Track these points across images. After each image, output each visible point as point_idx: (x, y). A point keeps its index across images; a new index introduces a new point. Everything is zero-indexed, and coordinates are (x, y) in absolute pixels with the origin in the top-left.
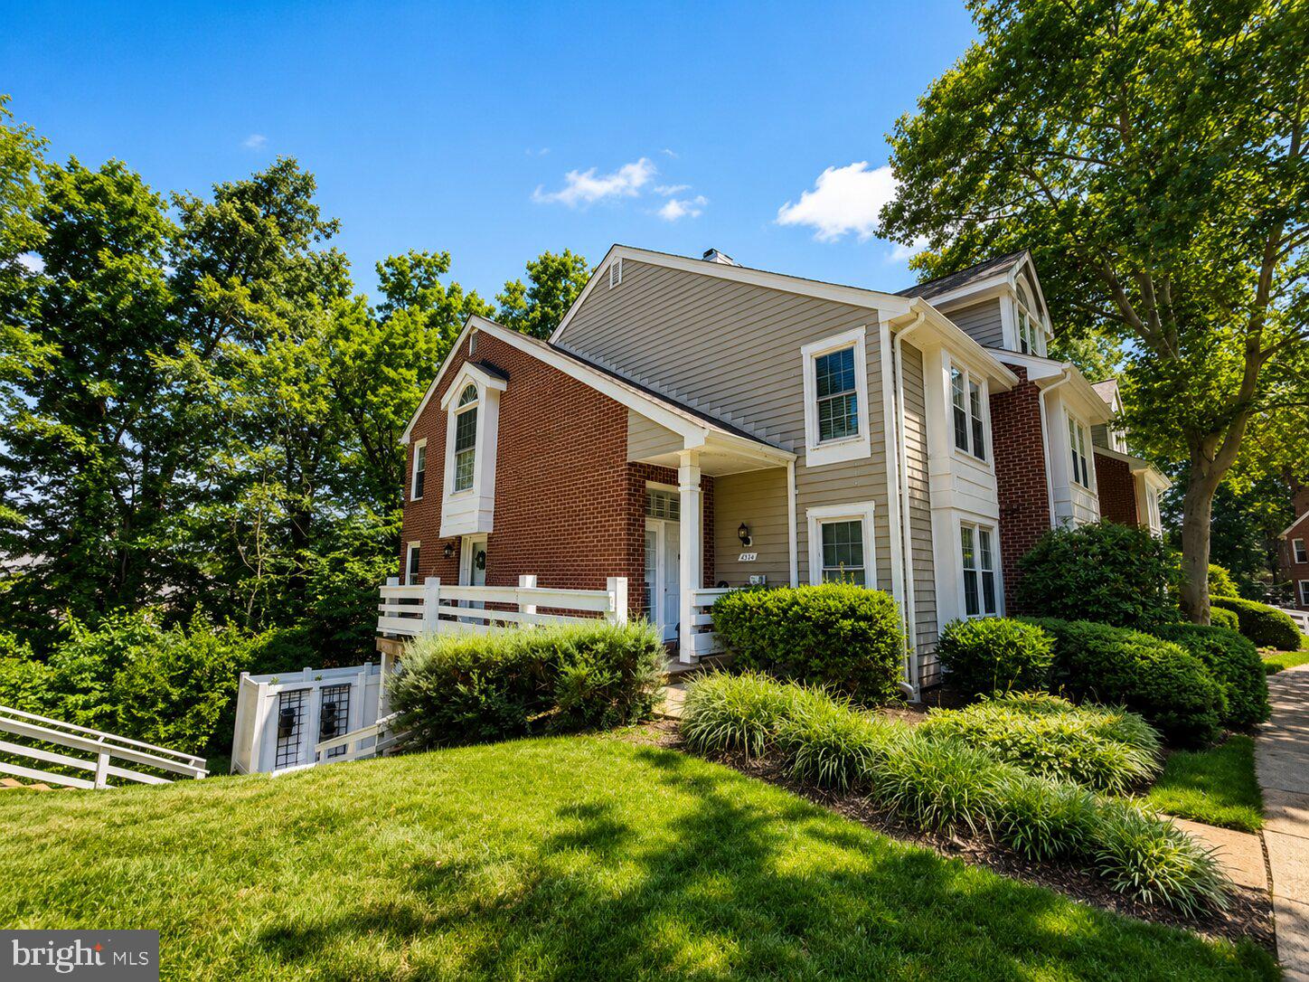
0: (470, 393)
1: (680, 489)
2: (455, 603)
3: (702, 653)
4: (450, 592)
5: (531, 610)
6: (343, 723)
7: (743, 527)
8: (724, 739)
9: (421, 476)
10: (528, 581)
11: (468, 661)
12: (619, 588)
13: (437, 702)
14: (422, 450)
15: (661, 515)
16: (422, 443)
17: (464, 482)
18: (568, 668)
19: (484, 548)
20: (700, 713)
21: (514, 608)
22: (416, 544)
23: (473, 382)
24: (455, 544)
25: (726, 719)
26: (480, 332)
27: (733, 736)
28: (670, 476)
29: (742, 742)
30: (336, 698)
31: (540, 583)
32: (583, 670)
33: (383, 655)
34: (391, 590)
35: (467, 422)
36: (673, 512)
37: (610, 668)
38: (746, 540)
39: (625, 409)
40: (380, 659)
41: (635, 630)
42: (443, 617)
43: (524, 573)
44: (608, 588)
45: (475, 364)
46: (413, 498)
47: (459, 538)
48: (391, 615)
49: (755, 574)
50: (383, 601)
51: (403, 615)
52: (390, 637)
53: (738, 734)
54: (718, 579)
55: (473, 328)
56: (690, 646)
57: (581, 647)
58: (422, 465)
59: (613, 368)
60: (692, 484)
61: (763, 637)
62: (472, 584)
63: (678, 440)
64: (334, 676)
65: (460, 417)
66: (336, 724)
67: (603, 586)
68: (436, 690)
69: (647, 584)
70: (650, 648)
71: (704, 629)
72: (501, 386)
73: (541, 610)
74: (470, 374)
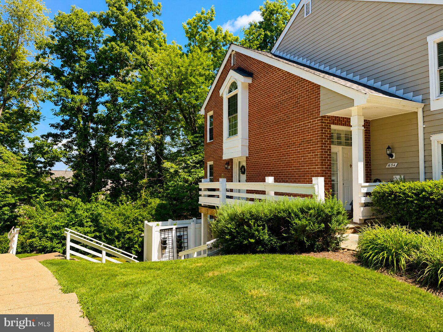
0: (234, 86)
1: (351, 129)
2: (231, 190)
3: (365, 218)
4: (230, 185)
5: (272, 193)
6: (186, 245)
7: (389, 148)
8: (382, 260)
9: (211, 130)
10: (270, 180)
11: (248, 216)
12: (319, 183)
13: (235, 234)
14: (211, 117)
15: (340, 144)
16: (211, 113)
17: (233, 131)
18: (297, 221)
19: (244, 164)
20: (369, 246)
21: (263, 193)
22: (211, 163)
23: (234, 80)
24: (230, 162)
25: (383, 249)
26: (237, 53)
27: (387, 259)
28: (346, 122)
29: (393, 261)
30: (182, 233)
31: (276, 181)
32: (304, 222)
33: (202, 214)
34: (204, 185)
35: (233, 101)
36: (348, 141)
37: (318, 223)
38: (391, 155)
39: (318, 87)
40: (201, 216)
41: (330, 203)
42: (228, 197)
43: (269, 176)
44: (313, 182)
45: (235, 70)
46: (208, 141)
47: (231, 160)
48: (205, 196)
49: (398, 174)
50: (200, 190)
51: (210, 196)
52: (205, 206)
53: (390, 257)
54: (373, 178)
55: (233, 51)
56: (359, 214)
57: (302, 211)
58: (211, 124)
59: (308, 63)
60: (359, 125)
61: (403, 209)
62: (239, 181)
63: (350, 102)
64: (181, 223)
65: (229, 99)
66: (183, 245)
67: (310, 182)
68: (235, 229)
69: (333, 181)
70: (339, 213)
71: (366, 205)
72: (249, 80)
73: (276, 194)
74: (233, 76)
